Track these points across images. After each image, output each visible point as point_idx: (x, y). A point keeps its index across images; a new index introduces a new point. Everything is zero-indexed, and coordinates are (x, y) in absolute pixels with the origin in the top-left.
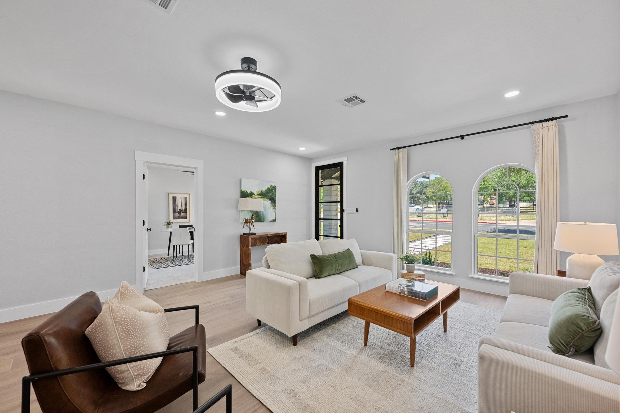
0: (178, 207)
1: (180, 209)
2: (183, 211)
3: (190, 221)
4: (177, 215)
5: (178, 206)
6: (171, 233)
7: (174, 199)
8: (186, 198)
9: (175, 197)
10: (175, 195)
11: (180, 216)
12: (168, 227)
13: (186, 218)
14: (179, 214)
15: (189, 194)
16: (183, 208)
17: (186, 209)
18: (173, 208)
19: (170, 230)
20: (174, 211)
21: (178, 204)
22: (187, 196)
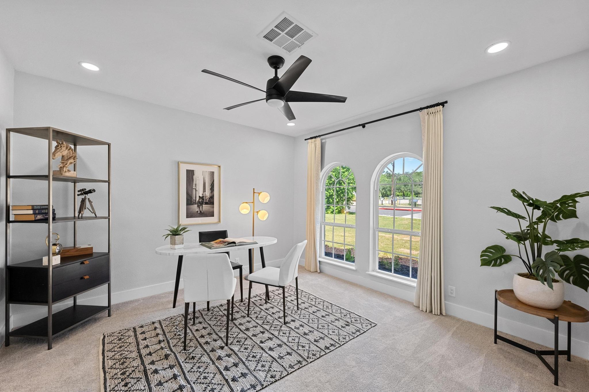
0: (197, 192)
1: (201, 196)
2: (206, 200)
3: (220, 221)
4: (195, 208)
5: (197, 189)
6: (181, 258)
7: (190, 174)
8: (212, 174)
9: (193, 170)
10: (191, 167)
11: (200, 211)
12: (173, 243)
13: (213, 216)
14: (198, 206)
15: (219, 167)
16: (208, 194)
17: (212, 197)
18: (188, 194)
19: (179, 250)
20: (190, 201)
21: (198, 186)
22: (215, 169)
